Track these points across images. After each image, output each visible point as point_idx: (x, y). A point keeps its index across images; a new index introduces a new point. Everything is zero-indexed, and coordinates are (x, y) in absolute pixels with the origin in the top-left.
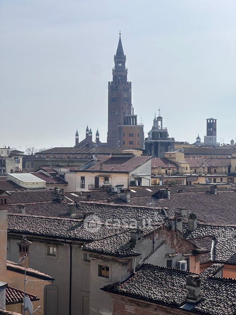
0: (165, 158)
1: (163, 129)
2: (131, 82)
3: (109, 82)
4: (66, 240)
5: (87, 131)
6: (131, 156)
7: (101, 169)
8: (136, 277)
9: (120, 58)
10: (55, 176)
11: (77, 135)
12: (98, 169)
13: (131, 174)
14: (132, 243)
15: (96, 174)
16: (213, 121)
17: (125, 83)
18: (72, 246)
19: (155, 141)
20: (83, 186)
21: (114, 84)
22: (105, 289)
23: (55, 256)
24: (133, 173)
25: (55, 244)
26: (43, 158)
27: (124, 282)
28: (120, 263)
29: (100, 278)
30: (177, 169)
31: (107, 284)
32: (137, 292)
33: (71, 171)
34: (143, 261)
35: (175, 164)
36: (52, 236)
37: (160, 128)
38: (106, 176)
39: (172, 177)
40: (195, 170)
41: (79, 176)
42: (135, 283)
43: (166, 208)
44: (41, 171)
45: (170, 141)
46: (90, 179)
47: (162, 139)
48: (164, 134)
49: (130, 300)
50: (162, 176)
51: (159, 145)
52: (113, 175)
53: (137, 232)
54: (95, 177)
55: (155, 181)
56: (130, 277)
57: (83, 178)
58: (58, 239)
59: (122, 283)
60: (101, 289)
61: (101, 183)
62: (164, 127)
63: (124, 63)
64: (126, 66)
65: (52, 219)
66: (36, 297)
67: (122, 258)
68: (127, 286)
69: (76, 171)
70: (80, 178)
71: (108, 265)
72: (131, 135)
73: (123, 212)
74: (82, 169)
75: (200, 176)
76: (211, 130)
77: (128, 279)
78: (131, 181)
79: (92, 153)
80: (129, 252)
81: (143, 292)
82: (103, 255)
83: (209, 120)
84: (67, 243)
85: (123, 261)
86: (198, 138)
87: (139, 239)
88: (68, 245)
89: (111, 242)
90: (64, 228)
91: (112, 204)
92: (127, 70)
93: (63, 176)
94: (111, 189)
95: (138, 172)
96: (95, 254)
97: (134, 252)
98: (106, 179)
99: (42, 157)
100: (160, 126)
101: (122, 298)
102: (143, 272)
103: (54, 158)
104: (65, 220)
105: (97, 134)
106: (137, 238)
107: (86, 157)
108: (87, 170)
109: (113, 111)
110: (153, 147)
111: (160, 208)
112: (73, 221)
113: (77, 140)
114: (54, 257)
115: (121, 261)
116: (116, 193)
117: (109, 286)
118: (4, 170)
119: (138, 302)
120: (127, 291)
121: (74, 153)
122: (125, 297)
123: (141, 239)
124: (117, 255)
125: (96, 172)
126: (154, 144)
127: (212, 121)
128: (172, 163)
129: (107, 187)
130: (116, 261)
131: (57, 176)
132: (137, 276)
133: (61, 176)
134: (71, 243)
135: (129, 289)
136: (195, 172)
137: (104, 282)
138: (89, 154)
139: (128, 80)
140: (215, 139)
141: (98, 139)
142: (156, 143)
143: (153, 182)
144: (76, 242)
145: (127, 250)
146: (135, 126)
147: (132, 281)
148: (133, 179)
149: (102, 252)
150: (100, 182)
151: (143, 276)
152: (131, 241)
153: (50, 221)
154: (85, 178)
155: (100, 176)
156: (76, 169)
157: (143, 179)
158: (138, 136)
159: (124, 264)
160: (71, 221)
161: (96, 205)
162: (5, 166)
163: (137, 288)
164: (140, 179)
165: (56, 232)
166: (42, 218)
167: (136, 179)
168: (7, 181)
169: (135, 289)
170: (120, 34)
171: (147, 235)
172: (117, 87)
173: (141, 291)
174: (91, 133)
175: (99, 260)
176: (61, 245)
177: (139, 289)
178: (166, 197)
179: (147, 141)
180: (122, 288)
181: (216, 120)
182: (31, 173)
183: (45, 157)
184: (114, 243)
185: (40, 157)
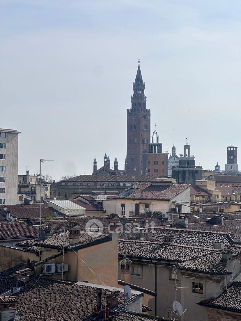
0: (197, 186)
1: (190, 157)
2: (150, 110)
3: (128, 110)
4: (152, 261)
5: (105, 159)
6: (170, 184)
7: (142, 196)
8: (229, 294)
9: (140, 85)
10: (93, 203)
11: (95, 162)
12: (139, 197)
13: (171, 201)
14: (224, 262)
15: (137, 202)
16: (234, 149)
17: (144, 111)
18: (157, 266)
19: (183, 169)
20: (123, 213)
21: (133, 111)
22: (201, 304)
23: (140, 275)
24: (173, 200)
25: (139, 264)
26: (70, 186)
27: (218, 297)
28: (214, 280)
29: (194, 294)
30: (209, 197)
31: (202, 300)
32: (234, 306)
33: (108, 199)
34: (233, 279)
35: (206, 191)
36: (138, 257)
37: (187, 157)
38: (147, 203)
39: (206, 204)
40: (226, 198)
41: (119, 203)
42: (230, 299)
43: (231, 233)
44: (79, 198)
45: (198, 169)
46: (130, 207)
47: (190, 167)
48: (190, 162)
49: (225, 314)
50: (197, 204)
51: (187, 173)
52: (153, 202)
53: (228, 253)
54: (136, 205)
55: (193, 208)
56: (223, 293)
57: (123, 206)
58: (143, 260)
59: (217, 298)
60: (198, 304)
61: (142, 210)
62: (191, 155)
63: (143, 90)
64: (144, 93)
65: (132, 242)
66: (149, 308)
67: (217, 276)
68: (222, 301)
69: (116, 199)
70: (120, 206)
71: (201, 282)
72: (156, 163)
73: (188, 236)
74: (122, 197)
75: (233, 204)
76: (232, 158)
77: (221, 295)
78: (172, 208)
79: (119, 180)
80: (222, 270)
81: (239, 306)
82: (198, 273)
83: (229, 148)
84: (153, 263)
85: (217, 278)
86: (217, 166)
87: (230, 259)
88: (153, 265)
89: (202, 262)
90: (147, 250)
91: (175, 229)
92: (146, 98)
93: (101, 203)
94: (161, 216)
95: (178, 200)
96: (190, 272)
97: (226, 271)
98: (147, 206)
99: (69, 184)
100: (188, 154)
101: (218, 312)
102: (234, 289)
103: (81, 185)
104: (146, 243)
105: (116, 162)
106: (228, 258)
107: (113, 185)
108: (128, 197)
109: (131, 138)
110: (180, 176)
111: (225, 233)
112: (154, 243)
113: (95, 167)
114: (138, 277)
115: (215, 278)
116: (167, 219)
117: (205, 301)
118: (34, 197)
119: (234, 315)
120: (223, 305)
121: (101, 180)
122: (222, 310)
123: (231, 259)
124: (212, 273)
125: (137, 199)
126: (181, 172)
127: (232, 149)
128: (204, 191)
129: (157, 214)
130: (210, 279)
131: (95, 203)
132: (229, 292)
133: (99, 203)
134: (156, 264)
135: (225, 303)
136: (226, 200)
137: (198, 298)
138: (117, 182)
139: (147, 108)
140: (237, 166)
141: (116, 167)
142: (184, 171)
143: (192, 209)
144: (162, 262)
145: (220, 268)
146: (160, 154)
147: (226, 296)
148: (174, 207)
149: (197, 271)
150: (140, 209)
151: (235, 292)
152: (222, 261)
153: (132, 244)
154: (126, 205)
155: (140, 203)
156: (116, 196)
157: (183, 207)
158: (163, 164)
159: (218, 282)
160: (152, 243)
161: (161, 230)
162: (35, 194)
163: (233, 302)
164: (180, 206)
165: (141, 254)
166: (123, 241)
167: (176, 206)
168: (49, 208)
169: (231, 303)
170: (139, 62)
171: (236, 256)
172: (136, 115)
173: (238, 305)
174: (109, 161)
175: (193, 278)
176: (146, 265)
177: (235, 304)
178: (219, 223)
179: (175, 169)
180: (218, 303)
181: (236, 148)
182: (70, 201)
183: (72, 184)
184: (205, 263)
185: (66, 185)
